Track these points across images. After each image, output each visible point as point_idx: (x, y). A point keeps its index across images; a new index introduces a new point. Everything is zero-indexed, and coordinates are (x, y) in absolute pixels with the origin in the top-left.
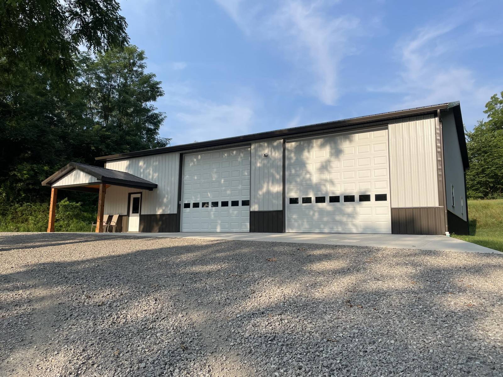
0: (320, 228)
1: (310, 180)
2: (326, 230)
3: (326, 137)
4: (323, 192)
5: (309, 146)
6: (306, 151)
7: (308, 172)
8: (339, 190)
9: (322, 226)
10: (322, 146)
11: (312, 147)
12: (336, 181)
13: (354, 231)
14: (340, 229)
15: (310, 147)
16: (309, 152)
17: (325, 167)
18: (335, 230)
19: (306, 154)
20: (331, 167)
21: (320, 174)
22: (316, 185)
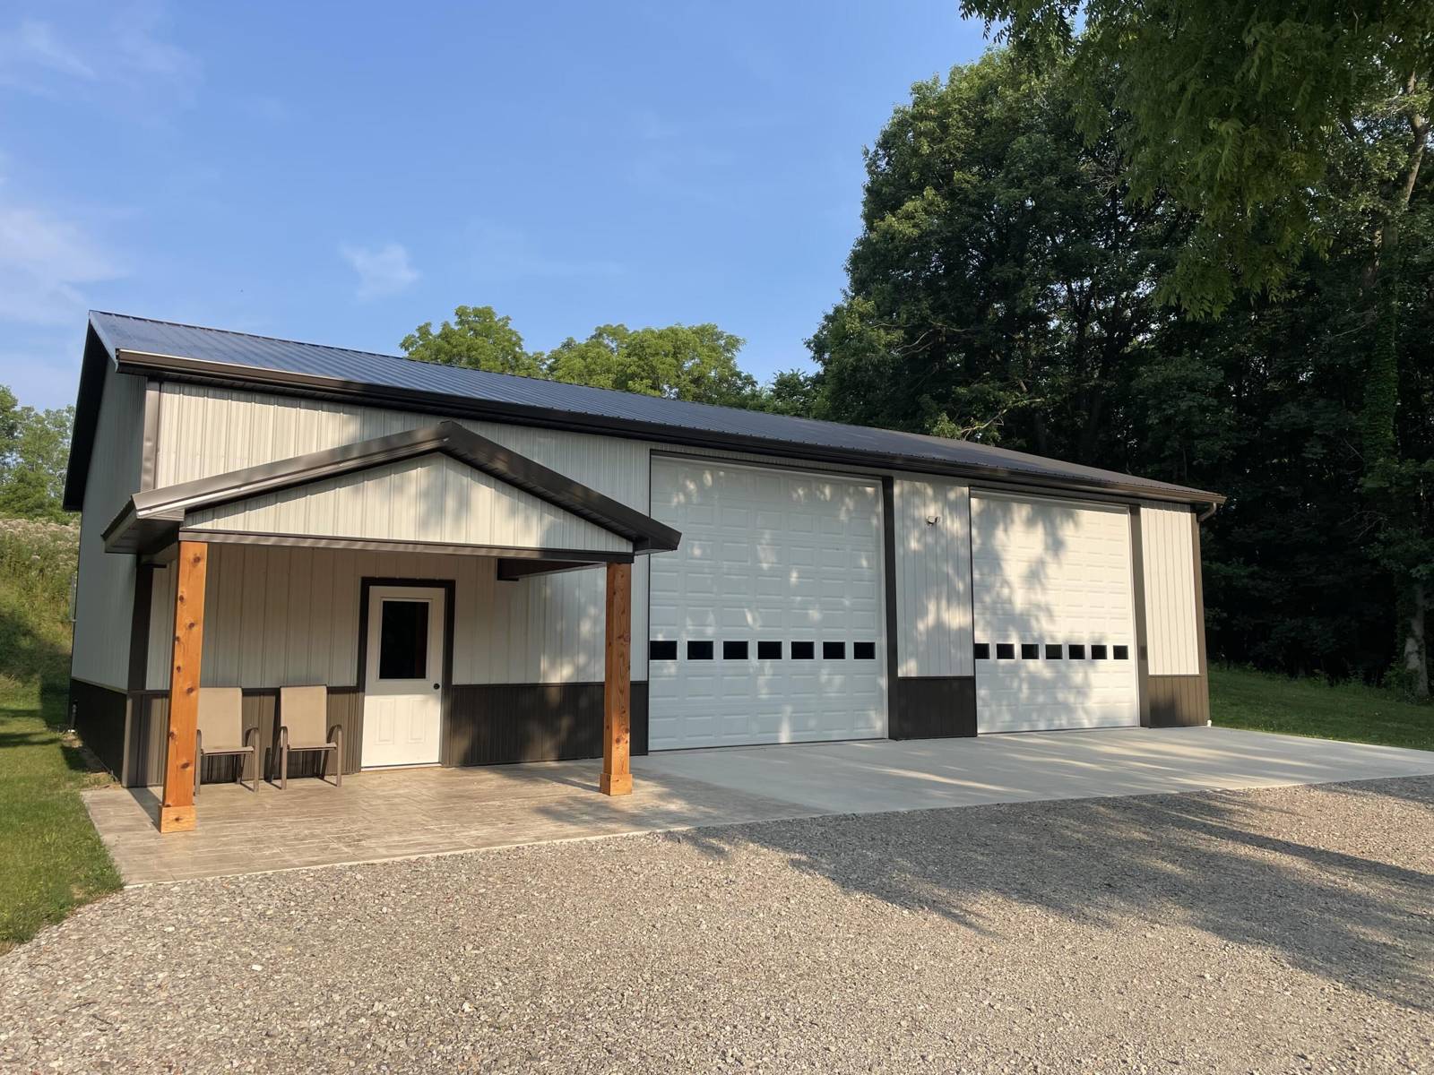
0: (1029, 721)
1: (1010, 601)
2: (1042, 726)
3: (1036, 502)
4: (1036, 634)
5: (1005, 516)
6: (1001, 527)
7: (1006, 583)
8: (1060, 632)
9: (1034, 716)
10: (1030, 522)
11: (1012, 521)
12: (1056, 610)
13: (1086, 724)
14: (1063, 722)
15: (1007, 520)
16: (1006, 530)
17: (1035, 575)
18: (1057, 724)
19: (1000, 534)
20: (1046, 576)
21: (1029, 589)
22: (1022, 615)
